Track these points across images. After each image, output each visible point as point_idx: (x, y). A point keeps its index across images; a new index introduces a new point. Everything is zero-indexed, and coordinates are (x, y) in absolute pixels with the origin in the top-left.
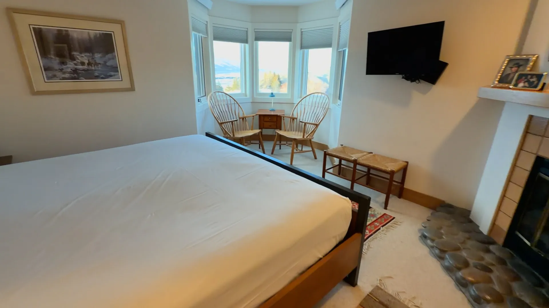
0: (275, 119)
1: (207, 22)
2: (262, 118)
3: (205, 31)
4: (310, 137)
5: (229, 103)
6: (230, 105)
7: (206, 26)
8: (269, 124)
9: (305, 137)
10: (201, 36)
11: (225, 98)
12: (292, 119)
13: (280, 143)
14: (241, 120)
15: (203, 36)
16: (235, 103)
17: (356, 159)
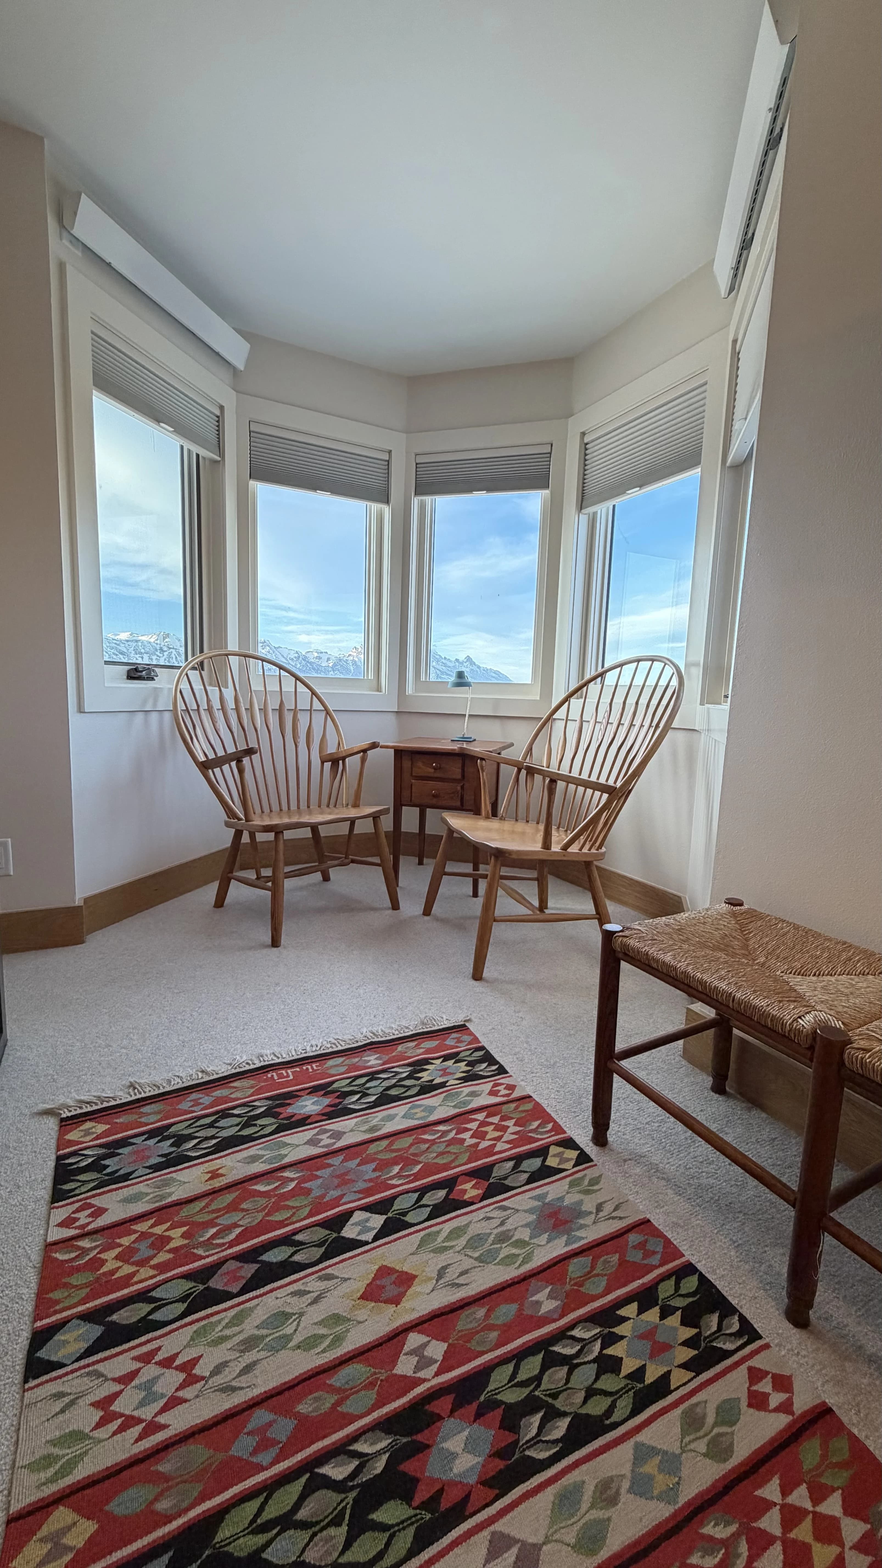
0: (455, 770)
1: (222, 408)
2: (406, 764)
3: (212, 437)
4: (593, 851)
5: (289, 705)
6: (292, 714)
7: (218, 421)
8: (432, 786)
9: (556, 848)
10: (198, 456)
11: (273, 687)
12: (524, 772)
13: (476, 868)
14: (328, 765)
15: (203, 453)
16: (317, 705)
17: (839, 1025)
